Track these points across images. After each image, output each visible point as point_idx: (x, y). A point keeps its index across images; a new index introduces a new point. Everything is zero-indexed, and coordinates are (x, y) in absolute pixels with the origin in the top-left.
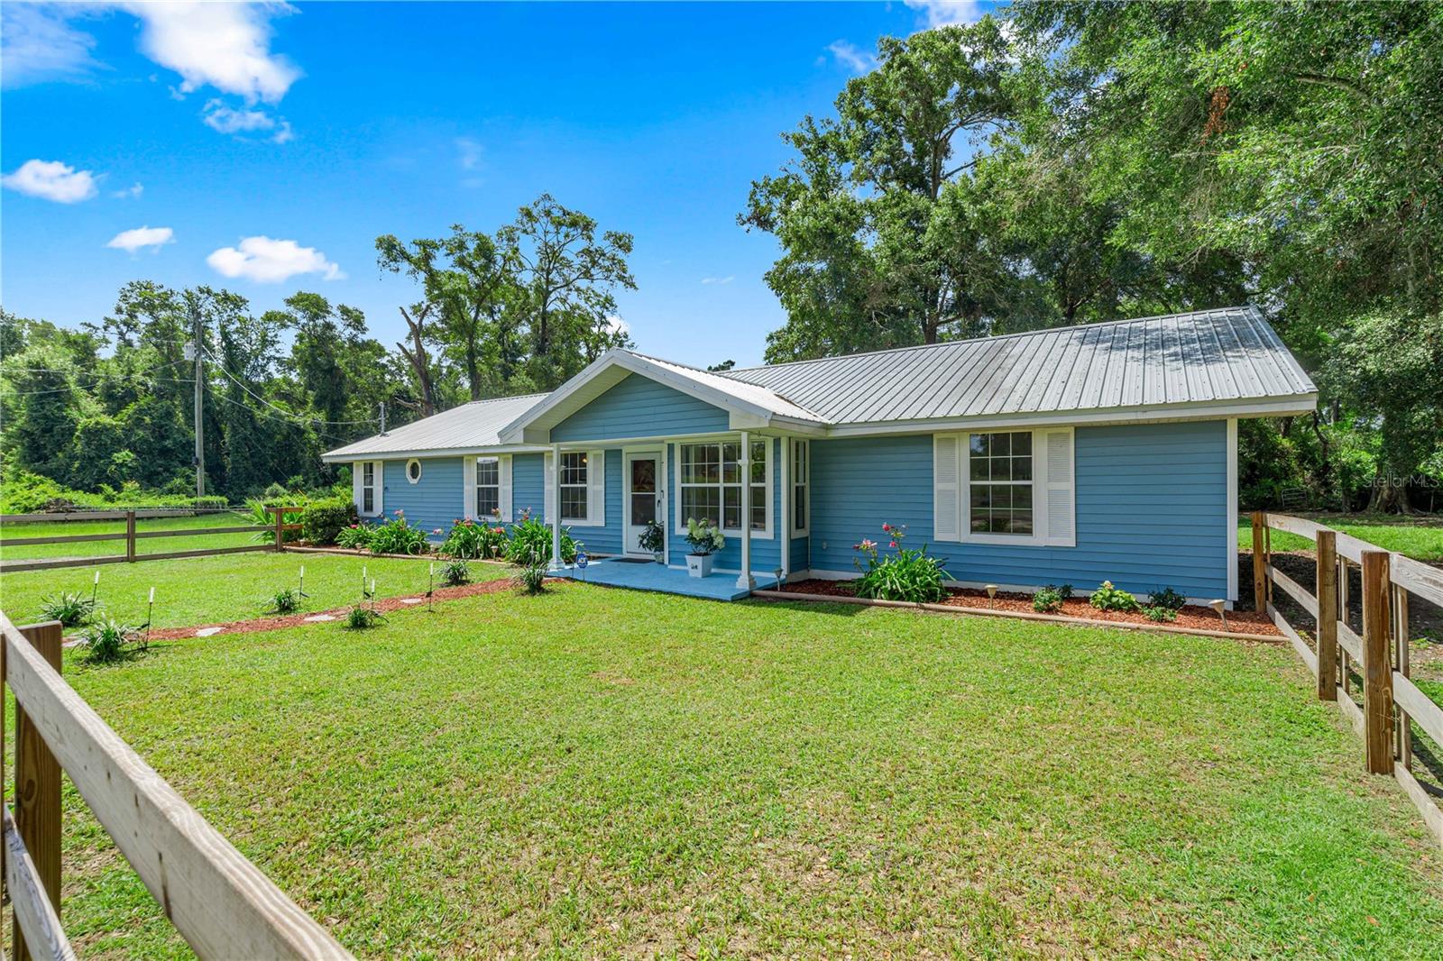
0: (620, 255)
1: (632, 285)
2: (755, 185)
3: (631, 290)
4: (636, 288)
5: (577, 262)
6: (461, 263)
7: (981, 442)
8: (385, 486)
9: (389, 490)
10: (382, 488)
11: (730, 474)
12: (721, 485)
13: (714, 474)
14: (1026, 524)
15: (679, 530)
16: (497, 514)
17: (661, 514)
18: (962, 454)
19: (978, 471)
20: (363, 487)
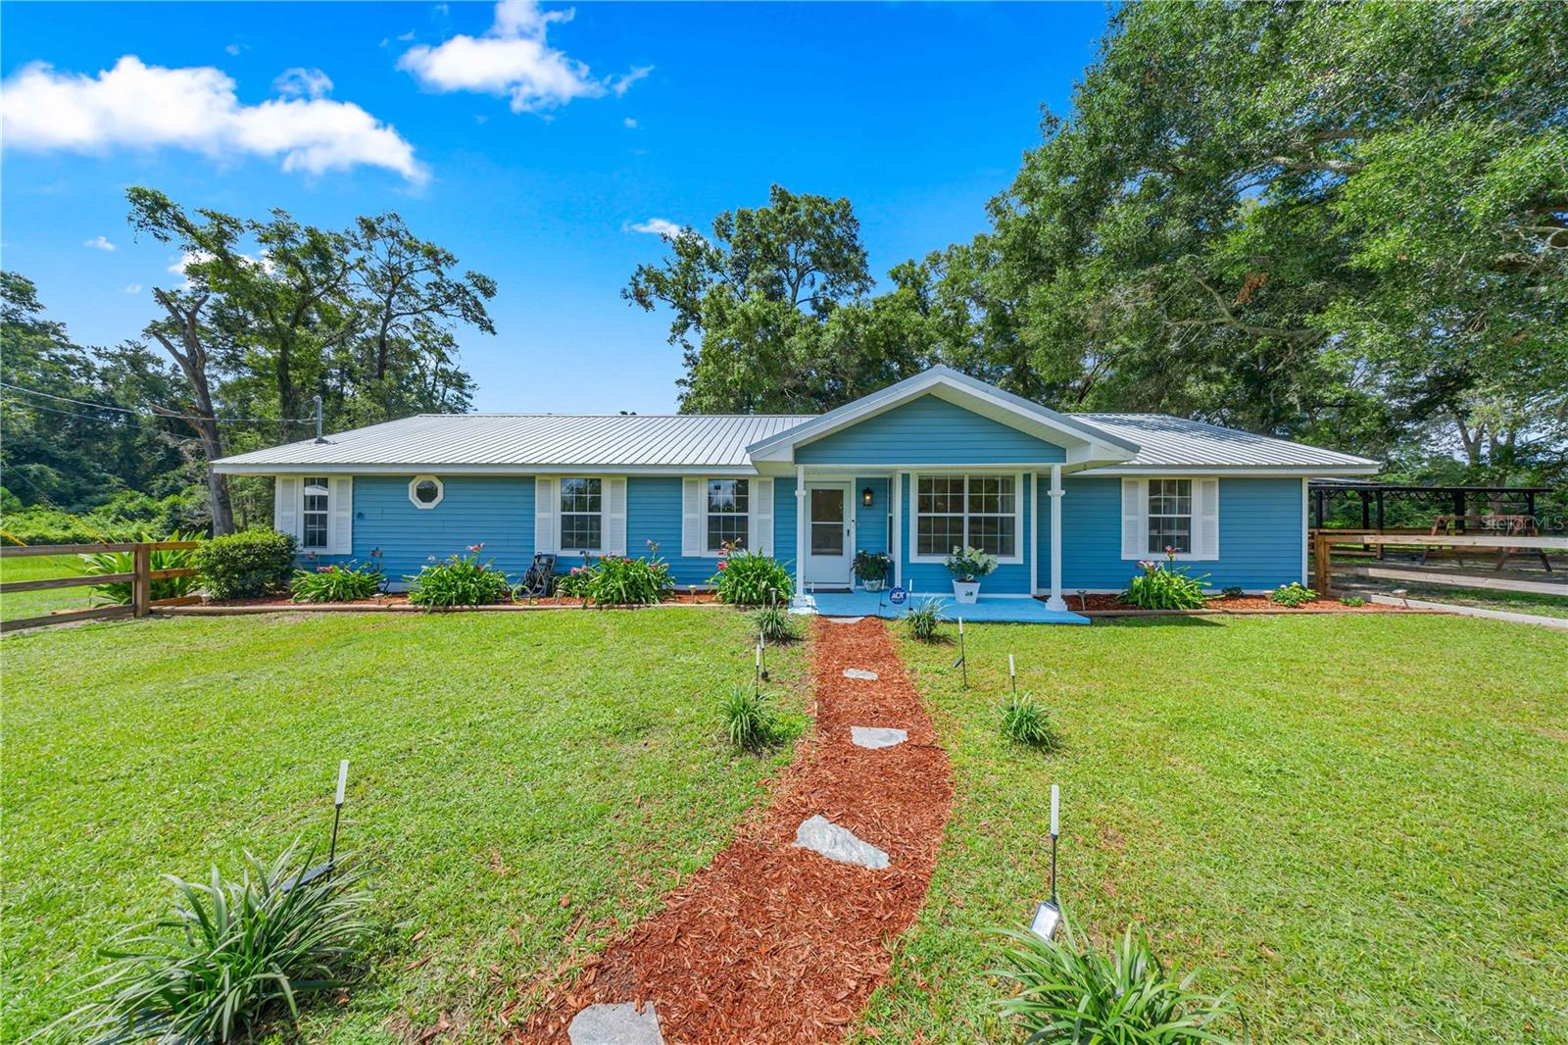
0: (481, 298)
1: (491, 329)
2: (641, 268)
3: (488, 334)
4: (494, 333)
5: (425, 294)
6: (283, 257)
7: (1154, 486)
8: (357, 512)
9: (367, 517)
10: (349, 514)
11: (975, 505)
12: (966, 515)
13: (958, 505)
14: (1185, 545)
15: (914, 558)
16: (597, 546)
17: (850, 544)
18: (1143, 495)
19: (1154, 508)
20: (302, 512)
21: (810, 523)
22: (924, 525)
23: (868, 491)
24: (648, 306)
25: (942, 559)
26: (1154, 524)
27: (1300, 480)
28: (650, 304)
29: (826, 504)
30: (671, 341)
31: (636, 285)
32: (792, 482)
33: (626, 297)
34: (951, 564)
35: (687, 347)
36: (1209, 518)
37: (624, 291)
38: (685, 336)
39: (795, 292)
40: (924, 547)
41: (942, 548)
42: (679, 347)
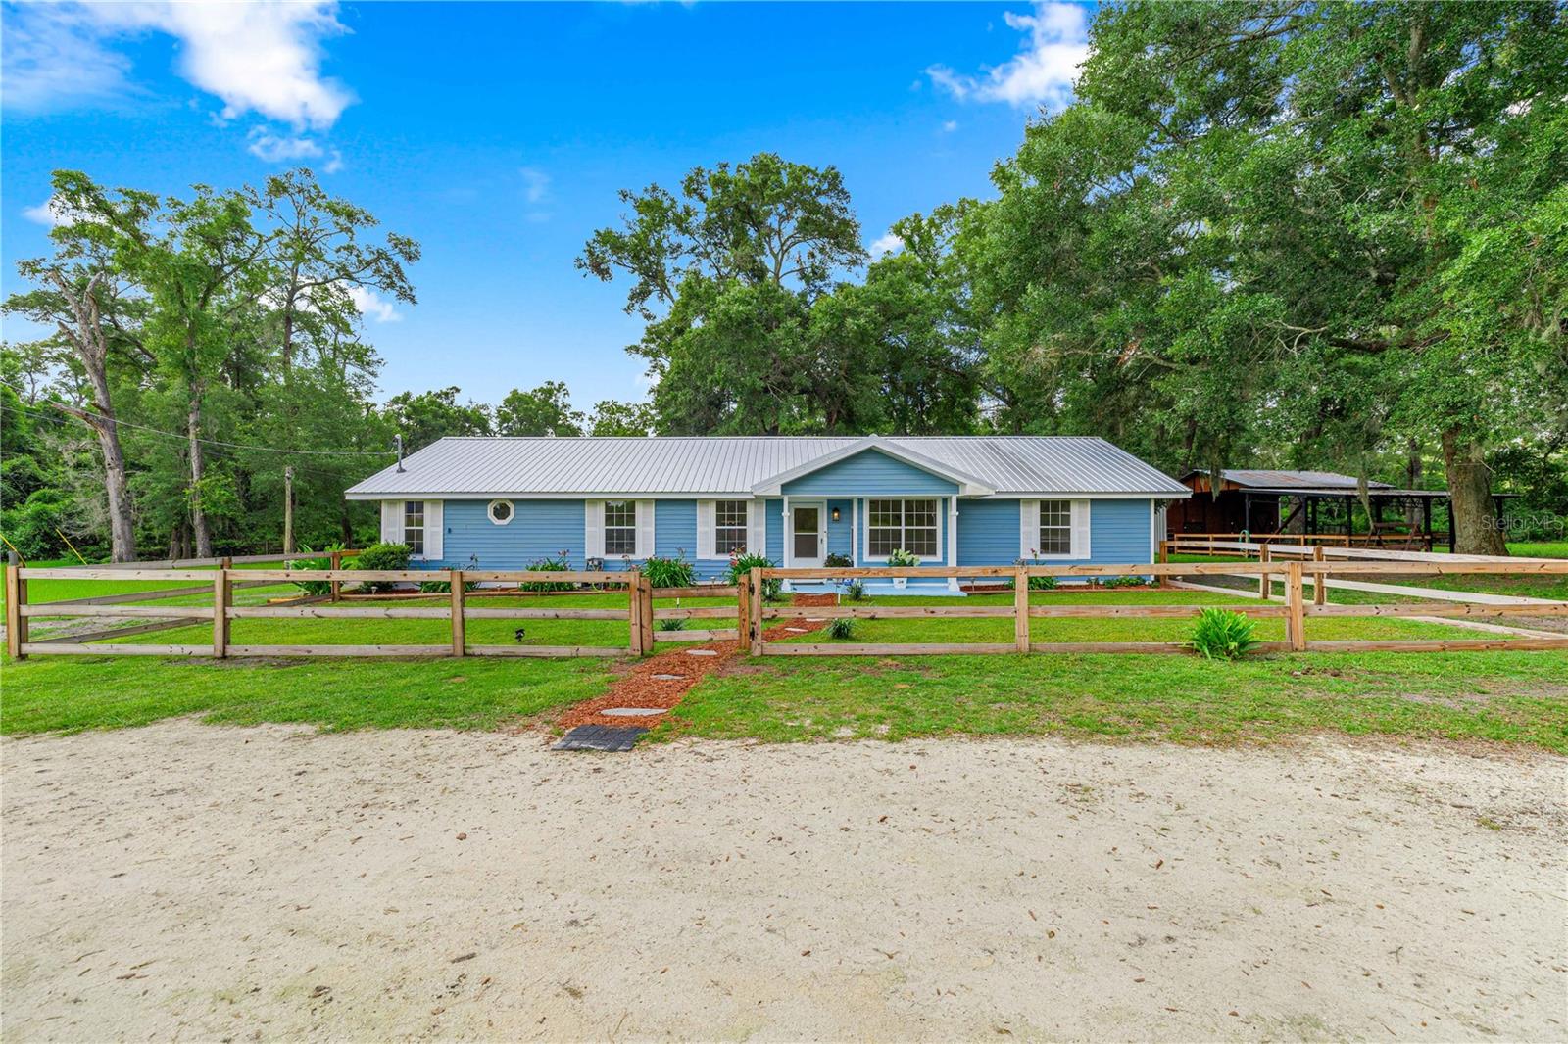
0: (402, 263)
1: (410, 297)
2: (596, 231)
3: (407, 303)
7: (1045, 505)
8: (447, 527)
9: (453, 531)
10: (441, 529)
11: (909, 520)
12: (903, 527)
13: (897, 520)
14: (1066, 549)
15: (867, 558)
16: (633, 552)
17: (823, 550)
18: (1035, 511)
19: (1044, 521)
20: (403, 528)
21: (794, 533)
22: (873, 534)
23: (836, 510)
24: (603, 273)
25: (885, 559)
26: (1043, 532)
27: (1149, 500)
28: (607, 271)
29: (805, 520)
30: (628, 310)
31: (591, 253)
32: (780, 502)
33: (580, 267)
34: (890, 562)
35: (648, 317)
36: (1084, 528)
37: (578, 260)
38: (646, 304)
39: (779, 264)
40: (874, 551)
41: (886, 551)
42: (637, 316)
